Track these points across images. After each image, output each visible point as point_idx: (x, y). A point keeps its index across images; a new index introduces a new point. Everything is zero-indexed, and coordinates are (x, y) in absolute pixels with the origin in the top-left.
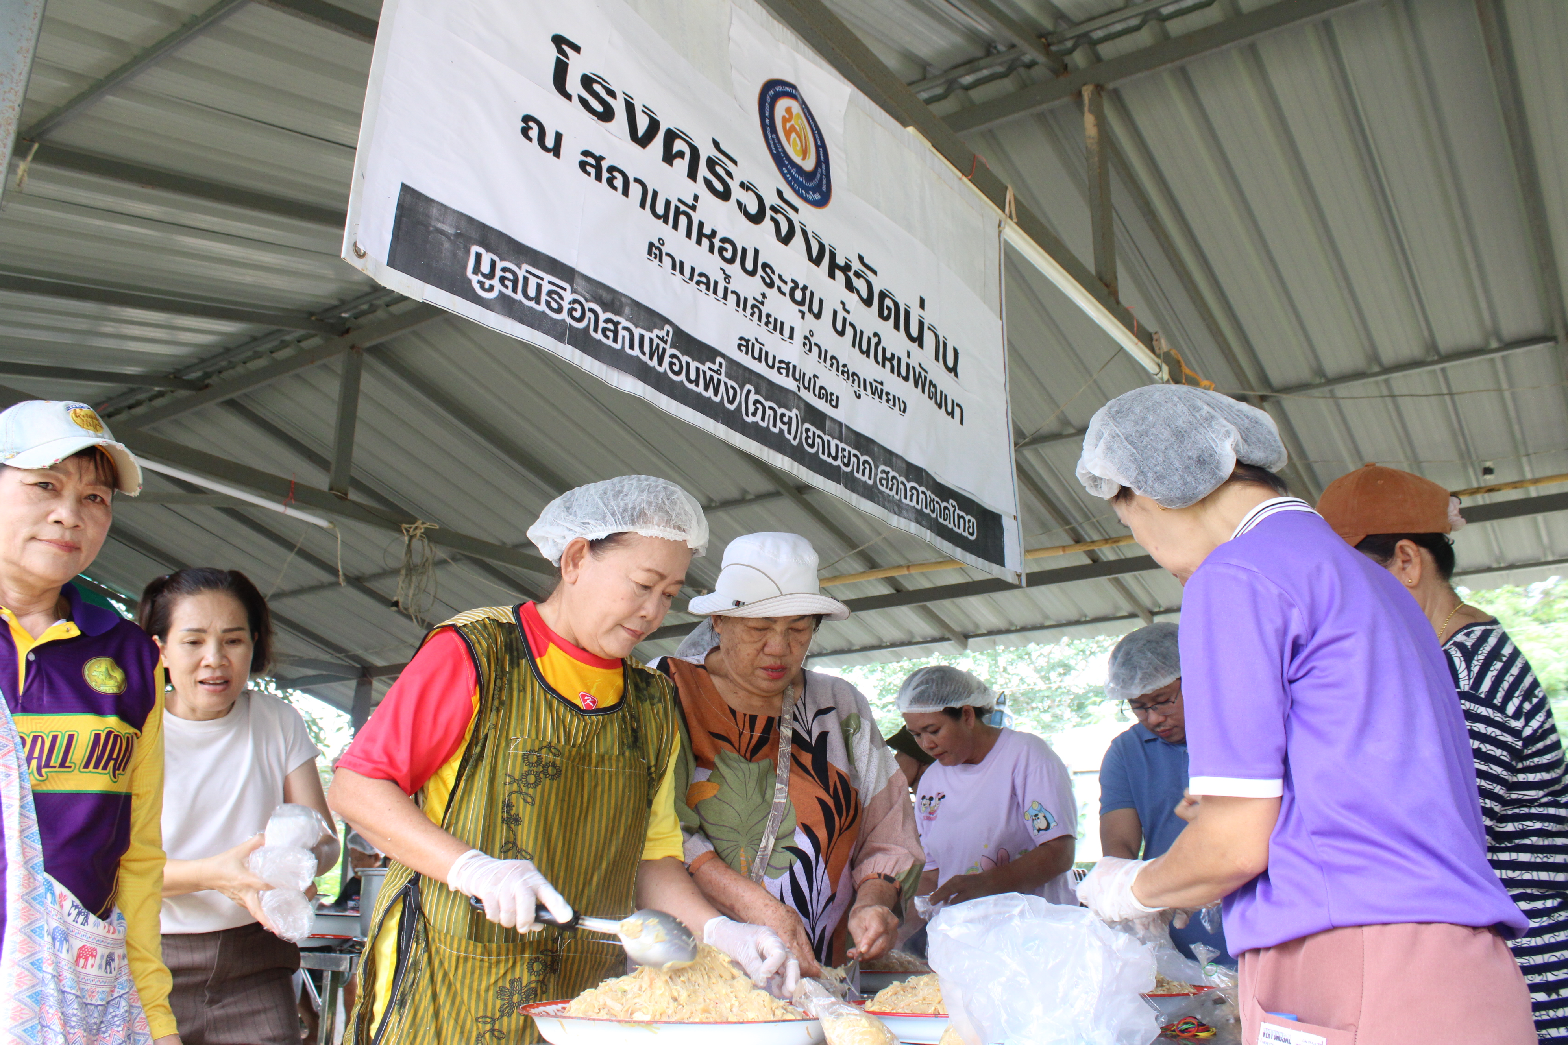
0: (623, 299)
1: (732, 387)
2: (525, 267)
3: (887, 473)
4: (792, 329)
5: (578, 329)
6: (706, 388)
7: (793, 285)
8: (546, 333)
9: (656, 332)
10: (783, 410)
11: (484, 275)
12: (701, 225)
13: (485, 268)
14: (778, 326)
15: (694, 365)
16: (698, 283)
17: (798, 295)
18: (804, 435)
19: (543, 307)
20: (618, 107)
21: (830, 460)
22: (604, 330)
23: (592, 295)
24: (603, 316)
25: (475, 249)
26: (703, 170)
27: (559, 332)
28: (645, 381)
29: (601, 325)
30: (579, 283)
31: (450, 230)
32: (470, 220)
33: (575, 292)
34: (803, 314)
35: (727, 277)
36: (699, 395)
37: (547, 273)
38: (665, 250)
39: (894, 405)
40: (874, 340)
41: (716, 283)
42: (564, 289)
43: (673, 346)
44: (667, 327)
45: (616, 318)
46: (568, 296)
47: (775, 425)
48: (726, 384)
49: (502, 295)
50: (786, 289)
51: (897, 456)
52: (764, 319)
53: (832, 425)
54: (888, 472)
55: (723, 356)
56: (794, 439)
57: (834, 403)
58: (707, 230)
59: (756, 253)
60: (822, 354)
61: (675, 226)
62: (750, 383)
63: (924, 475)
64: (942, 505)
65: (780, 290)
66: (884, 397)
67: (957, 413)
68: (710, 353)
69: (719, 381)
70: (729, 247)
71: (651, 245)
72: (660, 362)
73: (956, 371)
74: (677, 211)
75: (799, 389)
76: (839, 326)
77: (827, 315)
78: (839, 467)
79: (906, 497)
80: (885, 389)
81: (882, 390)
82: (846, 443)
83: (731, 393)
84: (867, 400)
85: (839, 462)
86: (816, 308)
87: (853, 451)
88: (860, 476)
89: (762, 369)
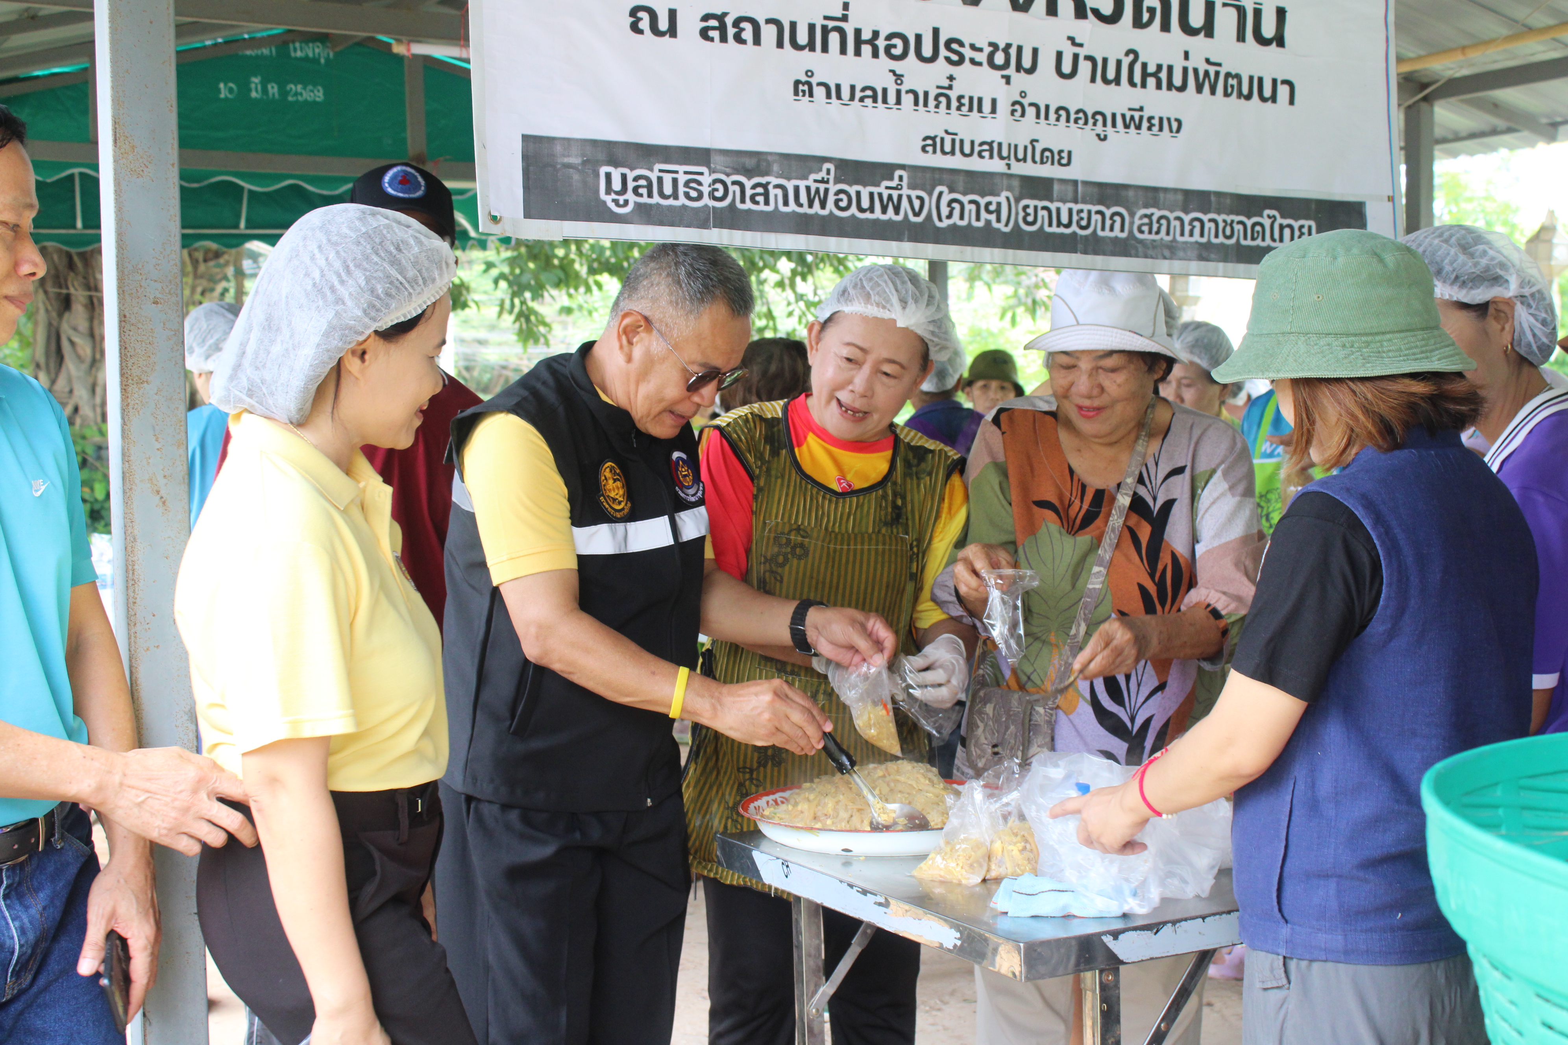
0: (770, 158)
1: (918, 197)
2: (658, 166)
3: (1149, 217)
4: (994, 102)
5: (722, 209)
6: (884, 210)
7: (991, 49)
8: (688, 226)
9: (813, 177)
10: (988, 199)
11: (617, 193)
12: (858, 32)
13: (617, 185)
14: (975, 105)
15: (865, 192)
16: (862, 100)
17: (999, 58)
18: (1021, 214)
19: (682, 201)
21: (1062, 230)
22: (753, 197)
23: (733, 168)
24: (748, 184)
25: (604, 170)
27: (702, 219)
28: (807, 232)
29: (749, 192)
30: (717, 161)
31: (575, 160)
32: (594, 143)
33: (714, 172)
34: (1008, 79)
35: (899, 78)
36: (877, 221)
37: (681, 164)
38: (814, 81)
39: (1161, 129)
40: (1126, 62)
41: (885, 91)
42: (701, 174)
43: (837, 181)
44: (827, 166)
45: (763, 180)
46: (706, 179)
47: (978, 219)
48: (909, 198)
49: (638, 205)
50: (982, 57)
51: (1166, 190)
52: (954, 104)
53: (1063, 187)
54: (1152, 214)
55: (903, 167)
56: (1007, 225)
57: (1064, 161)
58: (866, 35)
59: (936, 32)
60: (1042, 112)
61: (825, 49)
62: (941, 184)
63: (1213, 198)
64: (1249, 223)
65: (973, 61)
66: (1145, 124)
67: (1283, 91)
68: (885, 170)
69: (900, 197)
70: (897, 42)
71: (797, 83)
72: (823, 205)
73: (1279, 39)
74: (825, 31)
75: (1009, 166)
76: (1067, 68)
77: (1047, 62)
78: (1074, 234)
79: (1182, 234)
80: (1146, 114)
81: (1141, 118)
82: (1084, 202)
83: (917, 204)
84: (1118, 137)
85: (1074, 228)
86: (1027, 63)
87: (1094, 208)
88: (1107, 233)
89: (956, 162)
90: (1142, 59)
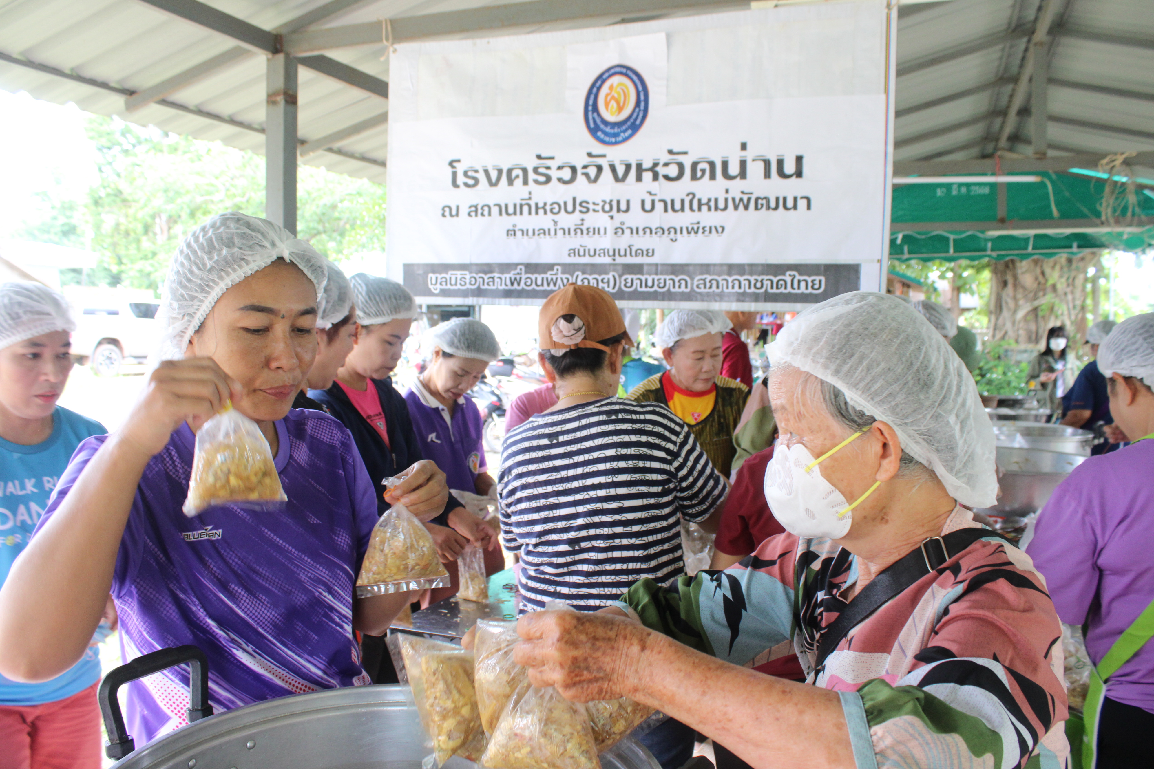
1: (566, 278)
2: (449, 273)
3: (704, 280)
4: (605, 229)
5: (474, 289)
6: (549, 285)
7: (603, 203)
8: (460, 297)
9: (514, 272)
10: (603, 276)
11: (434, 285)
12: (537, 204)
13: (434, 282)
14: (596, 231)
15: (539, 277)
16: (539, 235)
17: (608, 207)
18: (623, 283)
19: (458, 286)
20: (481, 176)
21: (648, 289)
22: (488, 284)
23: (479, 271)
24: (486, 277)
25: (429, 276)
26: (532, 176)
27: (466, 294)
28: (512, 297)
29: (486, 281)
30: (473, 269)
31: (420, 272)
32: (427, 265)
33: (471, 273)
34: (612, 217)
35: (555, 223)
36: (546, 290)
37: (458, 271)
38: (516, 229)
39: (711, 233)
40: (687, 199)
41: (549, 230)
42: (466, 274)
43: (526, 273)
44: (519, 267)
45: (492, 275)
46: (468, 277)
48: (562, 279)
49: (442, 289)
50: (599, 208)
51: (713, 265)
52: (585, 232)
53: (649, 268)
54: (706, 278)
55: (558, 264)
56: (614, 288)
57: (650, 254)
58: (541, 205)
59: (574, 199)
60: (634, 231)
61: (521, 213)
62: (578, 270)
63: (747, 268)
64: (775, 280)
65: (594, 211)
66: (701, 231)
67: (802, 204)
68: (550, 267)
69: (557, 279)
70: (556, 206)
71: (508, 231)
72: (519, 284)
73: (799, 174)
74: (521, 206)
75: (614, 260)
76: (648, 206)
77: (636, 206)
78: (656, 292)
79: (727, 287)
80: (701, 225)
81: (698, 228)
82: (662, 274)
83: (565, 281)
84: (683, 239)
85: (656, 288)
86: (623, 207)
87: (668, 277)
88: (677, 289)
89: (586, 260)
90: (698, 196)
